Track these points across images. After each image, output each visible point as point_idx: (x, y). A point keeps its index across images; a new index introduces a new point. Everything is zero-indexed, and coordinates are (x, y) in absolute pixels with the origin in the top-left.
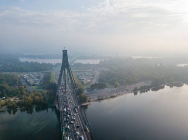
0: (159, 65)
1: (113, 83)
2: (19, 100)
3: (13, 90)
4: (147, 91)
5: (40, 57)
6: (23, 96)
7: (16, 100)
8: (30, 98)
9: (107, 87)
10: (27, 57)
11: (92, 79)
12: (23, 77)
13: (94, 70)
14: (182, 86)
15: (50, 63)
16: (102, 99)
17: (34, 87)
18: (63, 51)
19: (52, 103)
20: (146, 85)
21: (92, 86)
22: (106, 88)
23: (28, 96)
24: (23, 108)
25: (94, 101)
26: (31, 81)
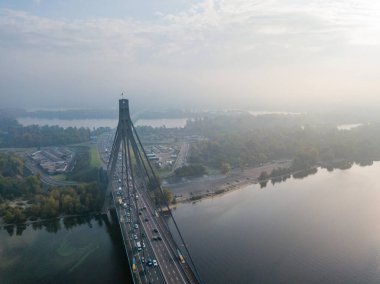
0: (303, 128)
1: (218, 165)
2: (29, 206)
3: (14, 186)
4: (284, 179)
5: (62, 116)
6: (38, 196)
7: (22, 204)
8: (52, 199)
9: (206, 174)
10: (32, 115)
11: (175, 158)
12: (30, 158)
13: (176, 140)
14: (349, 167)
15: (85, 127)
16: (199, 198)
17: (56, 177)
18: (121, 101)
19: (99, 210)
20: (282, 166)
21: (178, 172)
22: (205, 176)
23: (47, 195)
24: (39, 220)
25: (184, 202)
26: (49, 165)
